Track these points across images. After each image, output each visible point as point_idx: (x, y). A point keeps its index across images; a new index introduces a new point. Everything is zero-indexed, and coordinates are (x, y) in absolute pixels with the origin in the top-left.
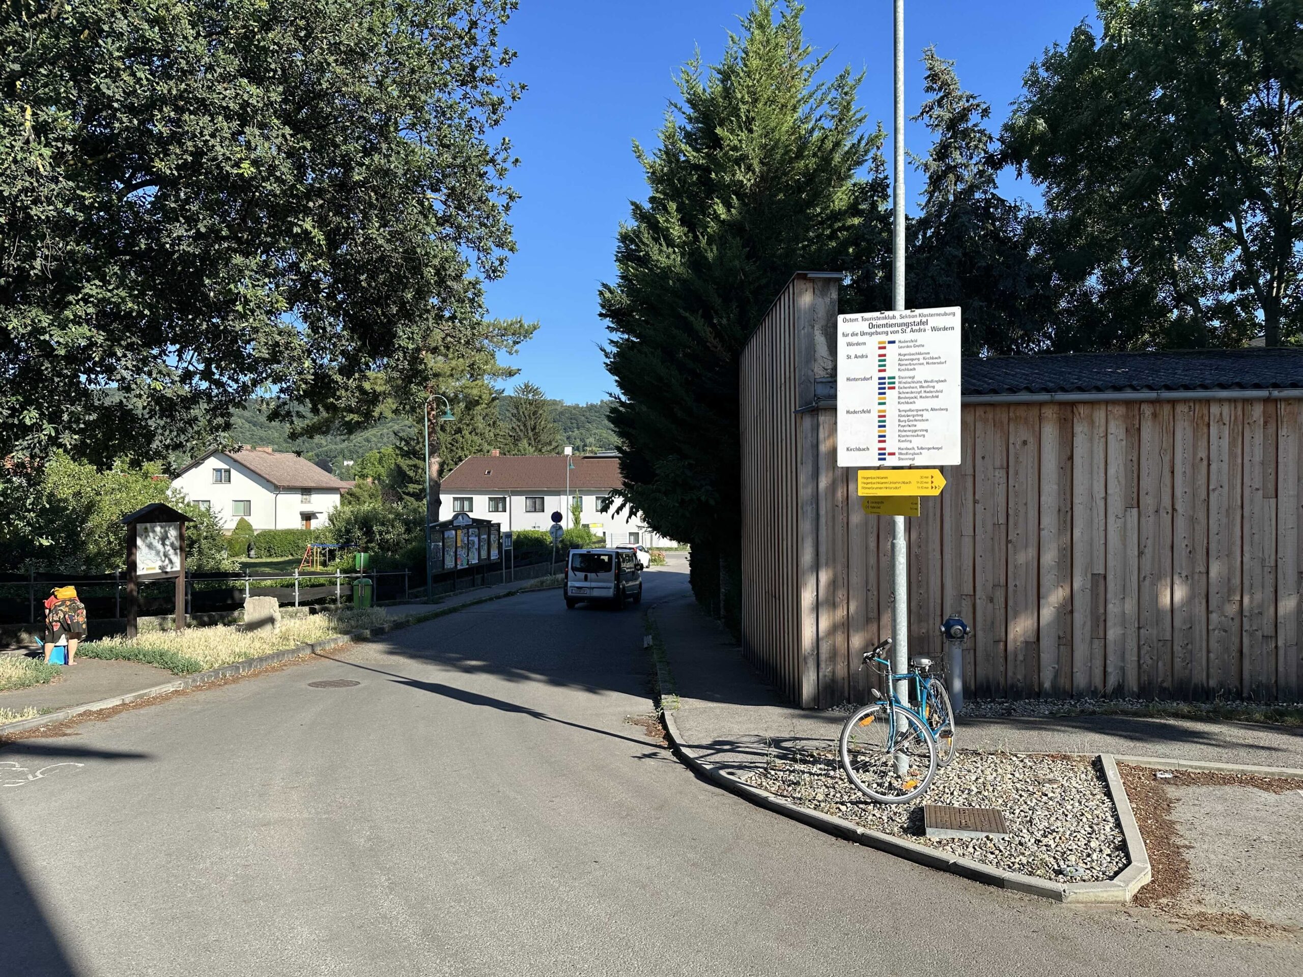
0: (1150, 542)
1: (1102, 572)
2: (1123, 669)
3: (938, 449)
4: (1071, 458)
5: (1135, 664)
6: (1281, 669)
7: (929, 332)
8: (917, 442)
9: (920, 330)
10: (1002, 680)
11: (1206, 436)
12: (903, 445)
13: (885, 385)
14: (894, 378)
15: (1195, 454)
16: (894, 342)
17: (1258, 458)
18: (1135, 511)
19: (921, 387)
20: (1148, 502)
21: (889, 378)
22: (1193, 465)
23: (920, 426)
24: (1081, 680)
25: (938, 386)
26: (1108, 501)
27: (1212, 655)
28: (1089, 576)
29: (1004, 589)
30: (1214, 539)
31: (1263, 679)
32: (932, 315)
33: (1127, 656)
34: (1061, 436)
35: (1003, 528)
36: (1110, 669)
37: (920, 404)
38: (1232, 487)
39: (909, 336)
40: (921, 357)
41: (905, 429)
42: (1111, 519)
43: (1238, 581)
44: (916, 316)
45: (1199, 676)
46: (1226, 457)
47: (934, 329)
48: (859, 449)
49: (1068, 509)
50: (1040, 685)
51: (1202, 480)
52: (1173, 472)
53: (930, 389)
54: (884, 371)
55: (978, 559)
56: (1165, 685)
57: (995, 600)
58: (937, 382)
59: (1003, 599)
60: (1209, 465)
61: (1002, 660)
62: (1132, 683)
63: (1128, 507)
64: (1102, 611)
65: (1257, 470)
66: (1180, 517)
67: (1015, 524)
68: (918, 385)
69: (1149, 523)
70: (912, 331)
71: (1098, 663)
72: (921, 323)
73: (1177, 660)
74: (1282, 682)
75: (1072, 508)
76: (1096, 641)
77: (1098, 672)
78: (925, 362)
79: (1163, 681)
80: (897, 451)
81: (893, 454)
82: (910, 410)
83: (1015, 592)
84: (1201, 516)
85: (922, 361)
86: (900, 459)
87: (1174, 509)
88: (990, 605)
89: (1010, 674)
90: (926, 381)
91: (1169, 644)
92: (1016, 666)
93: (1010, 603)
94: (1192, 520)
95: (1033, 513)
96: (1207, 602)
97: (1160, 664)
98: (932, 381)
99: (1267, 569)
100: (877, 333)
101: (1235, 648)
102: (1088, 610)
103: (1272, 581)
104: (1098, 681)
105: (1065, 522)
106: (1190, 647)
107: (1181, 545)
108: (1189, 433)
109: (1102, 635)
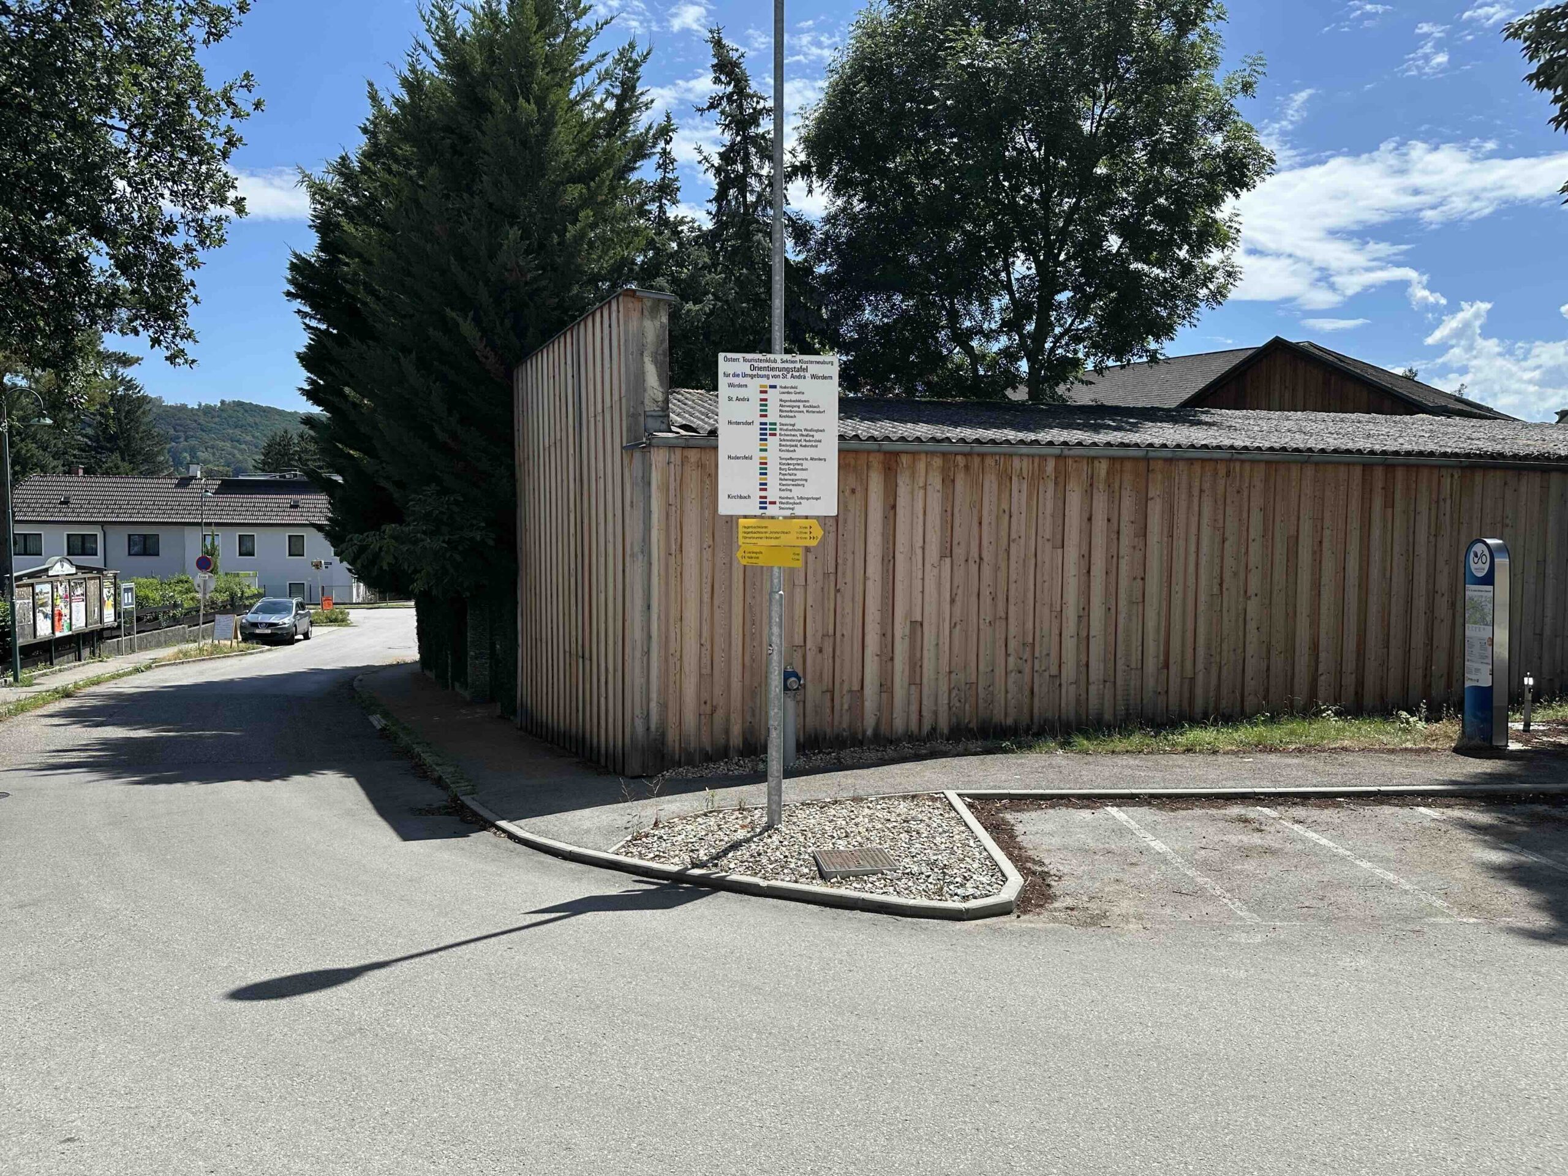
0: (960, 592)
1: (920, 619)
2: (936, 713)
3: (817, 499)
4: (894, 507)
5: (946, 707)
6: (1063, 705)
7: (808, 379)
8: (797, 492)
9: (799, 377)
10: (828, 730)
11: (1008, 489)
12: (784, 494)
13: (766, 431)
14: (775, 424)
15: (999, 505)
16: (774, 387)
17: (1049, 511)
18: (948, 560)
19: (802, 435)
20: (960, 552)
21: (771, 424)
22: (997, 517)
23: (800, 475)
24: (899, 725)
25: (817, 436)
26: (927, 552)
27: (1009, 696)
28: (908, 623)
29: (832, 639)
30: (1013, 587)
31: (1049, 715)
32: (812, 362)
33: (940, 702)
34: (886, 487)
35: (832, 578)
36: (924, 713)
37: (800, 453)
38: (1028, 538)
39: (789, 382)
40: (801, 404)
41: (786, 477)
42: (928, 566)
43: (1031, 627)
44: (795, 362)
45: (998, 716)
46: (1024, 509)
47: (813, 377)
48: (741, 497)
49: (891, 557)
50: (864, 732)
51: (1004, 534)
52: (980, 523)
53: (809, 438)
54: (766, 416)
55: (809, 608)
56: (971, 726)
57: (824, 651)
58: (817, 431)
59: (831, 649)
60: (1010, 517)
61: (828, 711)
62: (944, 725)
63: (942, 557)
64: (918, 655)
65: (1049, 520)
66: (985, 564)
67: (844, 573)
68: (798, 433)
69: (960, 573)
70: (792, 376)
71: (914, 708)
72: (801, 369)
73: (980, 701)
74: (1064, 717)
75: (894, 557)
76: (913, 687)
77: (914, 717)
78: (805, 410)
79: (969, 722)
80: (778, 500)
81: (774, 503)
82: (791, 459)
83: (842, 641)
84: (1003, 566)
85: (802, 409)
86: (780, 508)
87: (981, 559)
88: (819, 656)
89: (836, 723)
90: (806, 430)
91: (974, 686)
92: (841, 716)
93: (838, 653)
94: (997, 569)
95: (859, 564)
96: (1006, 646)
97: (967, 706)
98: (811, 430)
99: (1054, 614)
100: (759, 376)
101: (1027, 689)
102: (907, 658)
103: (1058, 625)
104: (914, 726)
105: (888, 571)
106: (991, 689)
107: (986, 592)
108: (995, 486)
109: (918, 681)
